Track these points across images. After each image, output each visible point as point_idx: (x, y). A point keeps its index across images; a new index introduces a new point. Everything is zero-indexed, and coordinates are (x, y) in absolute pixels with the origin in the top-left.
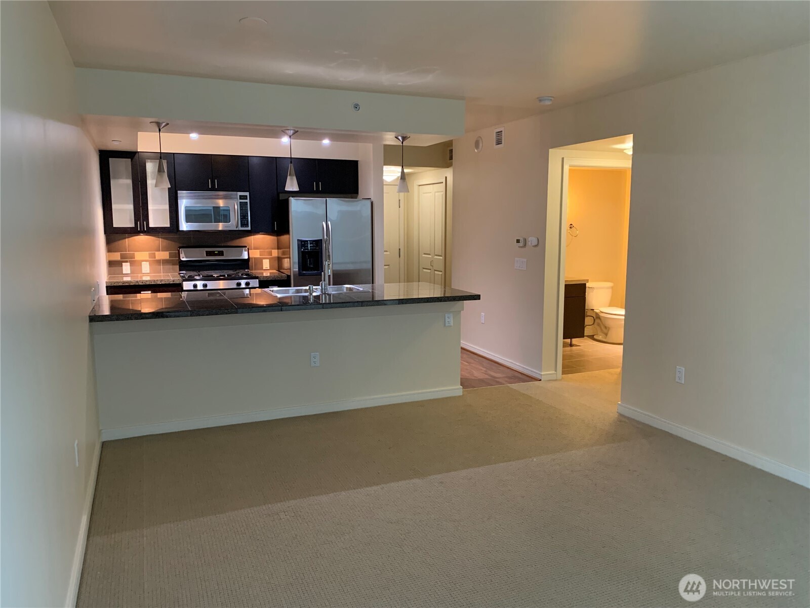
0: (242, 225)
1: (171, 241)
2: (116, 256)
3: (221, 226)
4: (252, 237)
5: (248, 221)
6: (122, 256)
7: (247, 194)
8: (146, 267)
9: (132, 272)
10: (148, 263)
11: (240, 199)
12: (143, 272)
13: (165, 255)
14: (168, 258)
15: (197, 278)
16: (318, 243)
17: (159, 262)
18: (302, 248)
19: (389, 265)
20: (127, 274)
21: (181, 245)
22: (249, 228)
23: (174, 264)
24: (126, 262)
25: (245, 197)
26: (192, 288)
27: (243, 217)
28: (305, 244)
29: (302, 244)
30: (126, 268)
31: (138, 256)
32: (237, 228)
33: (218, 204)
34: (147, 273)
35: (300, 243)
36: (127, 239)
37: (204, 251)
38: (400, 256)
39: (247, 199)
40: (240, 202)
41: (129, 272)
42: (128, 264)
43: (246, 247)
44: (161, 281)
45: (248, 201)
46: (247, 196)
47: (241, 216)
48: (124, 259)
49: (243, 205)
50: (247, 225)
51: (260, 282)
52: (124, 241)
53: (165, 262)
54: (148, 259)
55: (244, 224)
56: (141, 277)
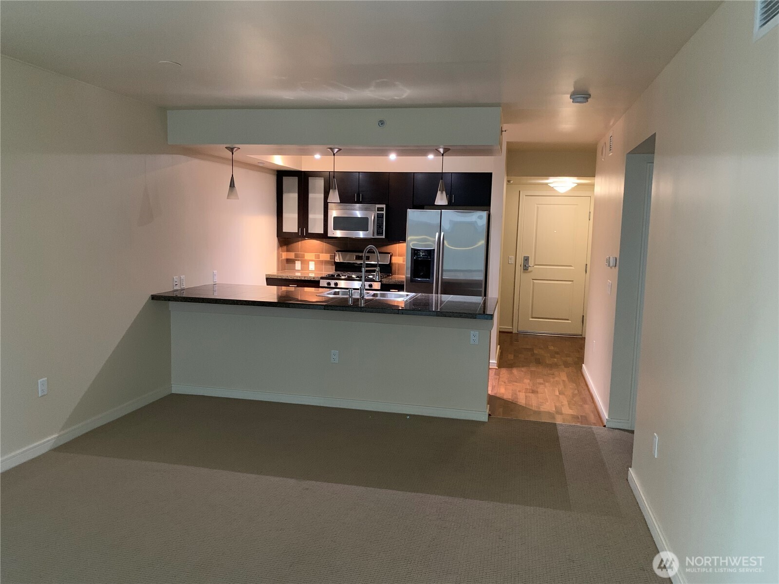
0: (378, 234)
1: (332, 245)
2: (292, 255)
3: (361, 234)
4: (397, 245)
5: (383, 230)
6: (296, 256)
7: (384, 206)
8: (312, 266)
9: (302, 269)
10: (314, 262)
11: (378, 211)
12: (310, 269)
13: (326, 257)
14: (329, 259)
15: (343, 277)
16: (430, 253)
17: (322, 262)
18: (414, 256)
19: (572, 281)
20: (298, 271)
21: (339, 249)
22: (384, 237)
23: (332, 265)
24: (299, 260)
25: (381, 209)
26: (326, 286)
27: (379, 226)
28: (417, 252)
29: (415, 252)
30: (298, 265)
31: (308, 256)
32: (373, 236)
33: (356, 214)
34: (312, 270)
35: (413, 251)
36: (300, 242)
37: (354, 255)
38: (586, 272)
39: (383, 211)
40: (378, 214)
41: (300, 269)
42: (300, 262)
43: (389, 253)
44: (305, 277)
45: (384, 212)
46: (383, 208)
47: (377, 226)
48: (298, 257)
49: (380, 217)
50: (381, 234)
51: (382, 285)
52: (297, 243)
53: (327, 262)
54: (314, 259)
55: (379, 233)
56: (308, 273)
